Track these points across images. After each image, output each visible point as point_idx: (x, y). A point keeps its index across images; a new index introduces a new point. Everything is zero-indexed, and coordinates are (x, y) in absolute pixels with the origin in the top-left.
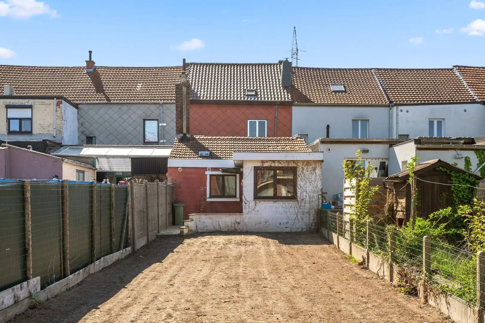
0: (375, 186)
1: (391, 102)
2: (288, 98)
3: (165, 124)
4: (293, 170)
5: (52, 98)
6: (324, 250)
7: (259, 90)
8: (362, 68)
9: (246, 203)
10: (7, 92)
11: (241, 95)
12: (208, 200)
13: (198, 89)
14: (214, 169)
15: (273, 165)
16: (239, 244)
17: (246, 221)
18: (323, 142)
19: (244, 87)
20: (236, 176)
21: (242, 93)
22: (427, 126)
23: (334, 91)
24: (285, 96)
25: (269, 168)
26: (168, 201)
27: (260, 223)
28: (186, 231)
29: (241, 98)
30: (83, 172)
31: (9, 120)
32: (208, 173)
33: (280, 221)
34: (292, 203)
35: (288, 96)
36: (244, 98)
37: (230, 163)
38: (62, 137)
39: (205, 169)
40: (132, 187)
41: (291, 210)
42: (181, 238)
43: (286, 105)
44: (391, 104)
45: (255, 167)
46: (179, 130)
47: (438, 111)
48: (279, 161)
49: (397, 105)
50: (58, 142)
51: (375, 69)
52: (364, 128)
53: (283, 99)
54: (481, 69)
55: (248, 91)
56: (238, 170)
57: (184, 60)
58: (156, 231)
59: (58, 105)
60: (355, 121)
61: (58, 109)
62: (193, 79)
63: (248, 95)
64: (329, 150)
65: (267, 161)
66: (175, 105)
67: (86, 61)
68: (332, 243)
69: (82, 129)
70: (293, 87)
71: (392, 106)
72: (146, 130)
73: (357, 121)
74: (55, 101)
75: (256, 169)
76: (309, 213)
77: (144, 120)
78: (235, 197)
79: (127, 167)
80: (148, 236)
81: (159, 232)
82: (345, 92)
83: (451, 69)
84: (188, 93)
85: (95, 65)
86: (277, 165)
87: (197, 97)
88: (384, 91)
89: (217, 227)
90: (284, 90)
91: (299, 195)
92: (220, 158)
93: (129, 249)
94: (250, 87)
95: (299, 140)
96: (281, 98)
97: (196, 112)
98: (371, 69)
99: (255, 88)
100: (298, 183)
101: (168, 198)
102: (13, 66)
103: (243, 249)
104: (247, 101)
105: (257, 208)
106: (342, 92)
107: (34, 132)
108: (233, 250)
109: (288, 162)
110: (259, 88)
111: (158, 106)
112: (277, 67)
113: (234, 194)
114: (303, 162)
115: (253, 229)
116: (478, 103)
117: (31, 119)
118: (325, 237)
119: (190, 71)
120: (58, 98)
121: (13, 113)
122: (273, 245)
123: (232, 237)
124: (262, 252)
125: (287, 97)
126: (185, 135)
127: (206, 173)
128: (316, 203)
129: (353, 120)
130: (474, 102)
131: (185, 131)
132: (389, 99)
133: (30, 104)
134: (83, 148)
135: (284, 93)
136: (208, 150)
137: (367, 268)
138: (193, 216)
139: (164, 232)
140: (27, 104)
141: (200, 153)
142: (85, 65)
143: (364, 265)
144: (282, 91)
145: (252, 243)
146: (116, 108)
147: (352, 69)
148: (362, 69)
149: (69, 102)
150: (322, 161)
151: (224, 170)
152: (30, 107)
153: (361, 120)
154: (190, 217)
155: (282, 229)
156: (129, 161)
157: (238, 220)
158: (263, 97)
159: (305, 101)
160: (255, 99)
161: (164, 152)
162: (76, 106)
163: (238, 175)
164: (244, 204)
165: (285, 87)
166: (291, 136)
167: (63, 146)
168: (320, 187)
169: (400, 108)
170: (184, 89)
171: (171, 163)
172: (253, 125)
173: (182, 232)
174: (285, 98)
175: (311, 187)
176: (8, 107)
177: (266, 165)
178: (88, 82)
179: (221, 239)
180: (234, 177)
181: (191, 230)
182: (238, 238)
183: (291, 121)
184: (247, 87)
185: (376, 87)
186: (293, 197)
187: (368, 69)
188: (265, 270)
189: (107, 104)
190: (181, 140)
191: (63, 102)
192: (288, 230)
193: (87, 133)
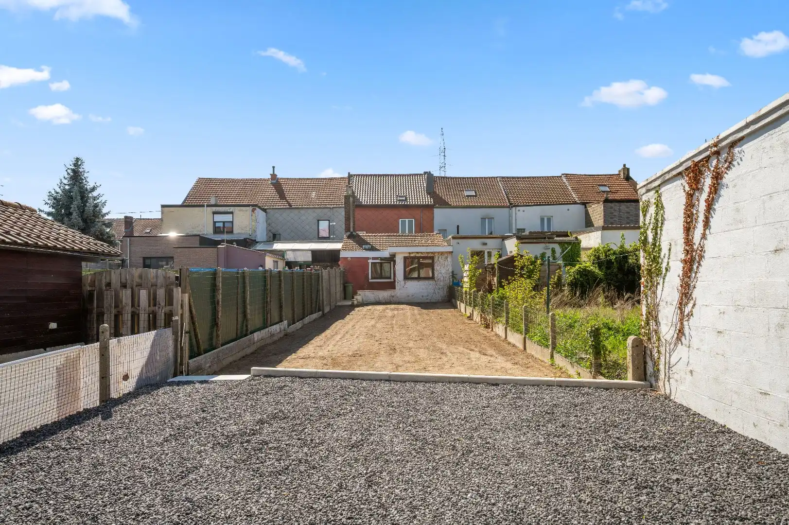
0: (479, 269)
1: (511, 204)
2: (431, 202)
3: (335, 223)
4: (432, 258)
5: (248, 206)
6: (450, 312)
7: (408, 196)
8: (489, 176)
9: (398, 283)
10: (213, 202)
11: (394, 200)
12: (370, 281)
13: (360, 196)
14: (374, 258)
15: (417, 255)
16: (393, 310)
17: (398, 295)
18: (454, 238)
19: (396, 194)
20: (390, 263)
21: (395, 198)
22: (539, 222)
23: (467, 196)
24: (428, 200)
25: (415, 258)
26: (342, 282)
27: (408, 296)
28: (355, 302)
29: (394, 202)
30: (277, 262)
31: (215, 223)
32: (370, 261)
33: (422, 294)
34: (431, 282)
35: (431, 200)
36: (397, 202)
37: (386, 254)
38: (256, 235)
39: (368, 258)
40: (322, 273)
41: (431, 286)
42: (353, 307)
43: (429, 207)
44: (512, 206)
45: (404, 257)
46: (347, 229)
47: (548, 210)
48: (421, 253)
49: (515, 206)
50: (253, 239)
51: (500, 177)
52: (490, 224)
53: (427, 203)
54: (584, 176)
55: (399, 197)
56: (392, 259)
57: (349, 173)
58: (335, 303)
59: (253, 211)
60: (483, 219)
61: (253, 214)
62: (356, 187)
63: (399, 200)
64: (458, 243)
65: (413, 253)
66: (343, 209)
67: (271, 174)
68: (457, 308)
69: (270, 228)
70: (435, 193)
71: (512, 207)
72: (320, 228)
73: (485, 219)
74: (251, 208)
75: (405, 258)
76: (443, 288)
77: (318, 221)
78: (390, 278)
79: (309, 258)
80: (330, 305)
81: (336, 303)
82: (476, 196)
83: (560, 177)
84: (354, 202)
85: (277, 177)
86: (419, 255)
87: (359, 202)
88: (506, 195)
89: (378, 300)
90: (427, 196)
91: (436, 275)
92: (379, 250)
93: (321, 313)
94: (401, 194)
95: (438, 235)
96: (426, 202)
97: (359, 214)
98: (497, 177)
99: (405, 194)
100: (435, 268)
101: (342, 280)
102: (211, 179)
103: (396, 312)
104: (399, 205)
105: (406, 286)
106: (473, 196)
107: (234, 232)
108: (389, 313)
109: (428, 253)
110: (408, 194)
111: (329, 209)
112: (422, 177)
113: (389, 275)
114: (439, 253)
115: (403, 301)
116: (578, 203)
117: (232, 222)
118: (453, 305)
119: (353, 181)
120: (253, 206)
121: (219, 218)
122: (416, 310)
123: (388, 306)
124: (409, 314)
125: (429, 200)
126: (352, 232)
127: (369, 261)
128: (448, 281)
129: (481, 218)
130: (575, 203)
131: (352, 230)
132: (509, 202)
133: (231, 210)
134: (273, 244)
135: (428, 198)
136: (370, 245)
137: (472, 320)
138: (359, 292)
139: (339, 304)
140: (229, 211)
141: (363, 246)
142: (270, 177)
143: (470, 318)
144: (426, 196)
145: (402, 309)
146: (296, 211)
147: (482, 178)
148: (489, 178)
149: (259, 207)
150: (452, 252)
151: (381, 259)
152: (232, 213)
153: (488, 218)
154: (358, 293)
155: (424, 300)
156: (310, 253)
157: (393, 294)
158: (412, 201)
159: (444, 204)
160: (405, 203)
161: (338, 246)
162: (264, 210)
163: (392, 263)
164: (396, 283)
165: (428, 193)
166: (433, 232)
167: (257, 242)
168: (450, 270)
169: (518, 208)
170: (351, 199)
171: (343, 255)
172: (404, 223)
173: (353, 303)
174: (428, 202)
175: (445, 271)
176: (214, 213)
177: (412, 255)
178: (271, 191)
179: (380, 308)
180: (389, 264)
181: (359, 302)
182: (393, 306)
183: (433, 219)
184: (399, 194)
185: (500, 192)
186: (433, 278)
187: (494, 178)
188: (409, 322)
189: (289, 208)
190: (349, 237)
191: (257, 208)
192: (428, 301)
193: (273, 231)
